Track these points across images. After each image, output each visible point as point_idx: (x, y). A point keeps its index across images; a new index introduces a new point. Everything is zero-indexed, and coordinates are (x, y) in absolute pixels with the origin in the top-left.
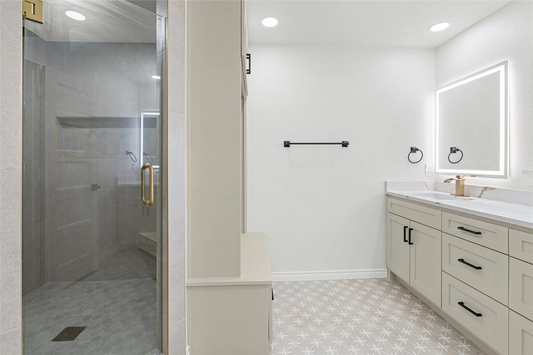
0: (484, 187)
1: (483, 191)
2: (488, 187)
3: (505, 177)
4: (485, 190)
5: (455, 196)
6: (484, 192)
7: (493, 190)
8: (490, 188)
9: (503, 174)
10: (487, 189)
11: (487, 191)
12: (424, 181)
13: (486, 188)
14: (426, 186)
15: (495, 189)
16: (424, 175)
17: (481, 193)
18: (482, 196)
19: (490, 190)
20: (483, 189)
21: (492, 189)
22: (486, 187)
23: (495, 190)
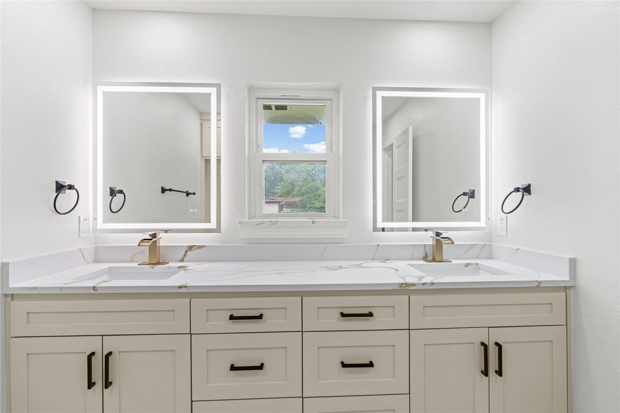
0: (189, 246)
1: (187, 251)
2: (194, 246)
3: (218, 230)
4: (191, 251)
5: (151, 267)
6: (189, 253)
7: (202, 248)
8: (197, 247)
9: (215, 227)
10: (193, 249)
11: (193, 251)
12: (80, 248)
13: (191, 248)
14: (83, 256)
15: (204, 246)
16: (78, 236)
17: (184, 255)
18: (185, 259)
19: (197, 248)
20: (187, 249)
21: (200, 247)
22: (192, 246)
23: (204, 248)
